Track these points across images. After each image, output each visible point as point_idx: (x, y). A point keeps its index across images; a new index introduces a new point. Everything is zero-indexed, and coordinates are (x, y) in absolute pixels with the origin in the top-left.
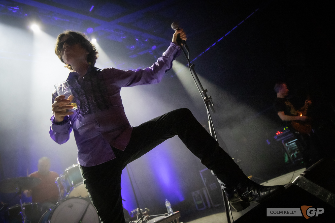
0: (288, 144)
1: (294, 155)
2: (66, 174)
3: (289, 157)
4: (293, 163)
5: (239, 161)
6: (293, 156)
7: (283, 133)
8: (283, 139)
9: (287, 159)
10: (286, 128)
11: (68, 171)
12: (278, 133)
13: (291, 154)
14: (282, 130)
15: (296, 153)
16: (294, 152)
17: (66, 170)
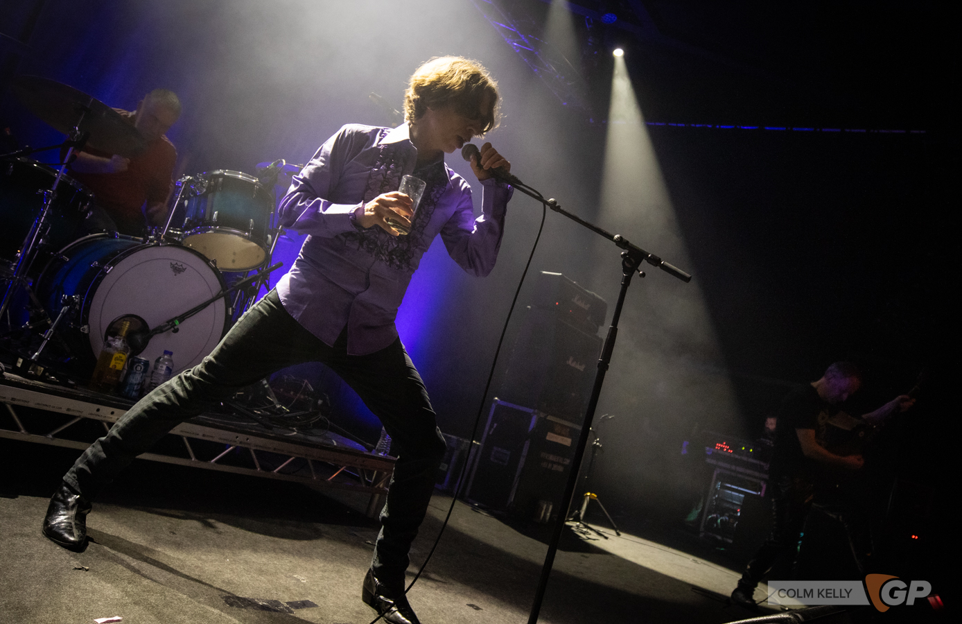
0: (723, 487)
1: (717, 519)
2: (212, 183)
3: (701, 514)
4: (702, 535)
5: (598, 444)
6: (715, 520)
7: (732, 456)
8: (720, 467)
9: (693, 516)
10: (747, 449)
11: (221, 179)
12: (723, 447)
13: (710, 512)
14: (735, 447)
15: (724, 518)
16: (722, 515)
17: (217, 172)
